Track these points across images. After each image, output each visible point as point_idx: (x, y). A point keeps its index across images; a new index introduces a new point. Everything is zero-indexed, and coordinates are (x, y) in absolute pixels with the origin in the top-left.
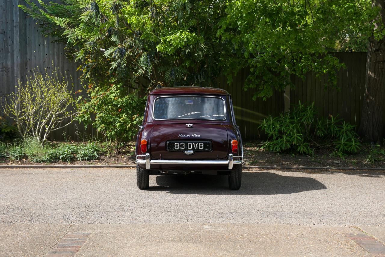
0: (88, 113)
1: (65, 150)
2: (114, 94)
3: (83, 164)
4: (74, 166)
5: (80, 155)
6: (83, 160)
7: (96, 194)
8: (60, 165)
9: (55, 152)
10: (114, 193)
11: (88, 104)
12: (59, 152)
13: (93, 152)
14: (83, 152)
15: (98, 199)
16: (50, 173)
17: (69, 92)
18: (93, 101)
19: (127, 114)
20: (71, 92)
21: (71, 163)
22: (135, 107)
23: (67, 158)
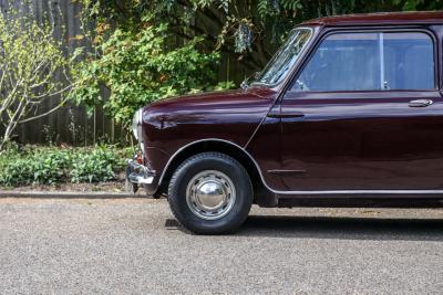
0: (96, 83)
1: (47, 161)
2: (149, 46)
3: (84, 189)
4: (64, 193)
5: (76, 171)
6: (81, 182)
7: (110, 270)
8: (34, 192)
9: (25, 165)
10: (154, 268)
11: (95, 65)
12: (33, 163)
13: (104, 166)
14: (83, 166)
15: (114, 286)
16: (8, 208)
17: (56, 44)
18: (105, 59)
19: (177, 86)
20: (60, 43)
21: (58, 188)
22: (192, 73)
23: (50, 177)
